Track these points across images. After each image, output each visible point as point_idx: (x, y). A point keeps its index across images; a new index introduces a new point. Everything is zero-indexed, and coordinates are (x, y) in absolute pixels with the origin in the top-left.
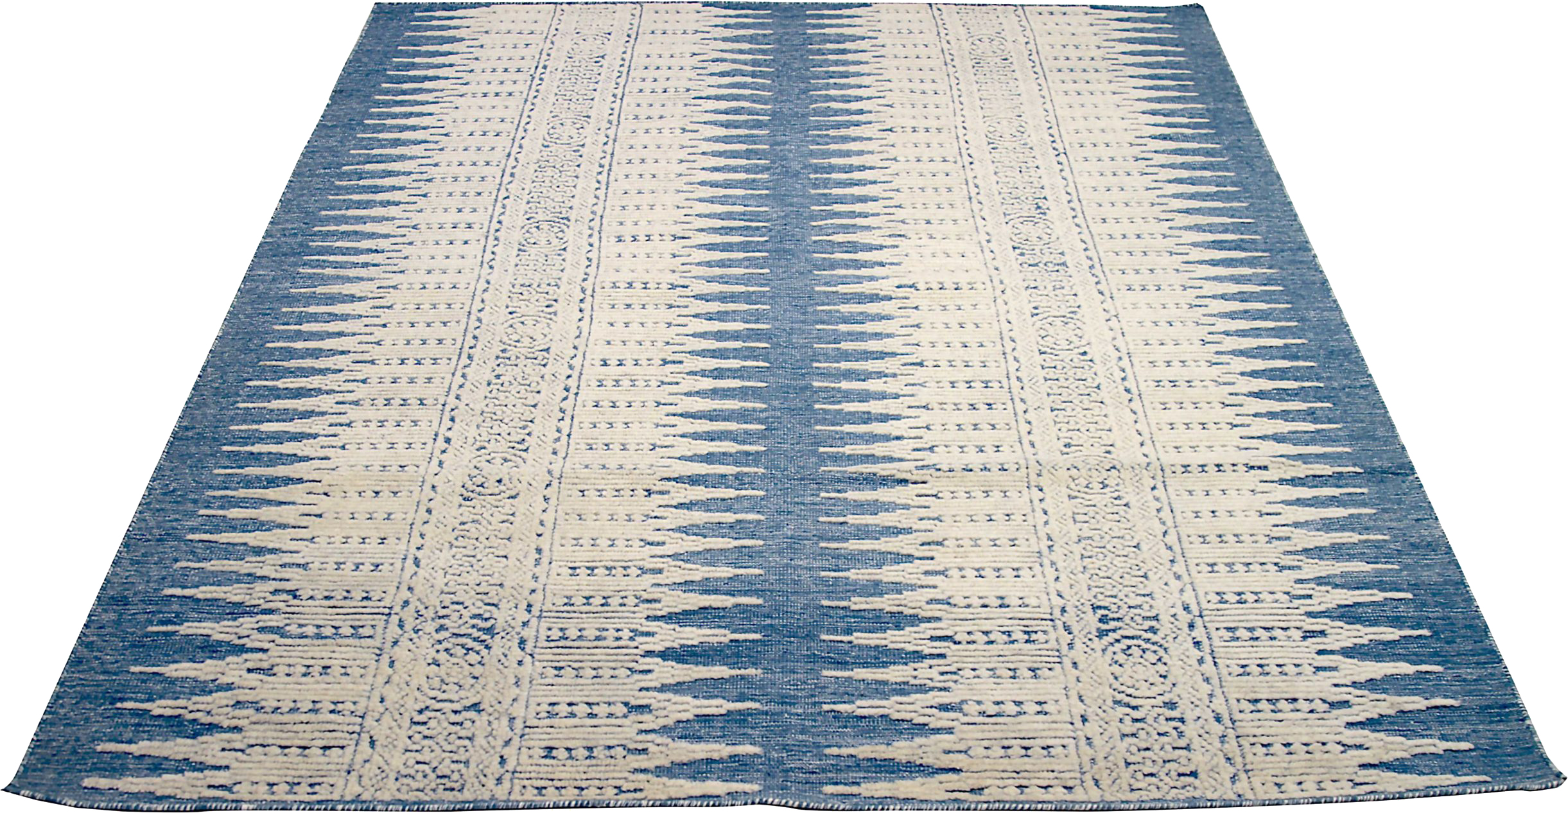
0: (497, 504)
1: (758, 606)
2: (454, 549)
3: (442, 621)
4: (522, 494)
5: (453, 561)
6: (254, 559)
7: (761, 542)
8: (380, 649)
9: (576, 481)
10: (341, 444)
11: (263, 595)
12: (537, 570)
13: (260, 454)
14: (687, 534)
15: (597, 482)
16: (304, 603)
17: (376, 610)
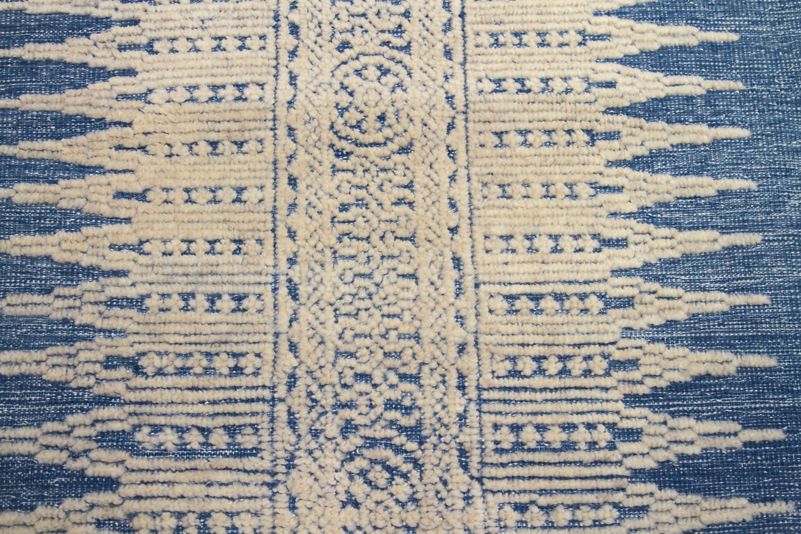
0: (384, 164)
1: (769, 370)
2: (342, 263)
3: (347, 413)
4: (417, 145)
5: (344, 289)
6: (66, 291)
7: (757, 238)
8: (273, 474)
9: (489, 116)
10: (144, 40)
11: (90, 368)
12: (461, 303)
13: (35, 63)
14: (657, 224)
15: (518, 116)
16: (151, 382)
17: (253, 394)
